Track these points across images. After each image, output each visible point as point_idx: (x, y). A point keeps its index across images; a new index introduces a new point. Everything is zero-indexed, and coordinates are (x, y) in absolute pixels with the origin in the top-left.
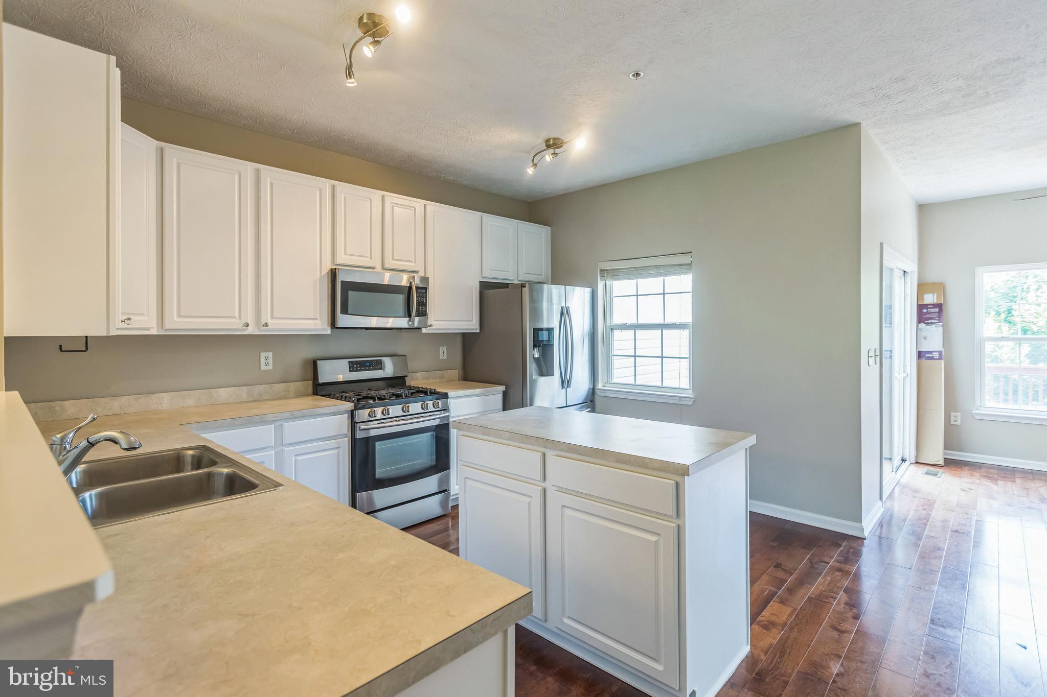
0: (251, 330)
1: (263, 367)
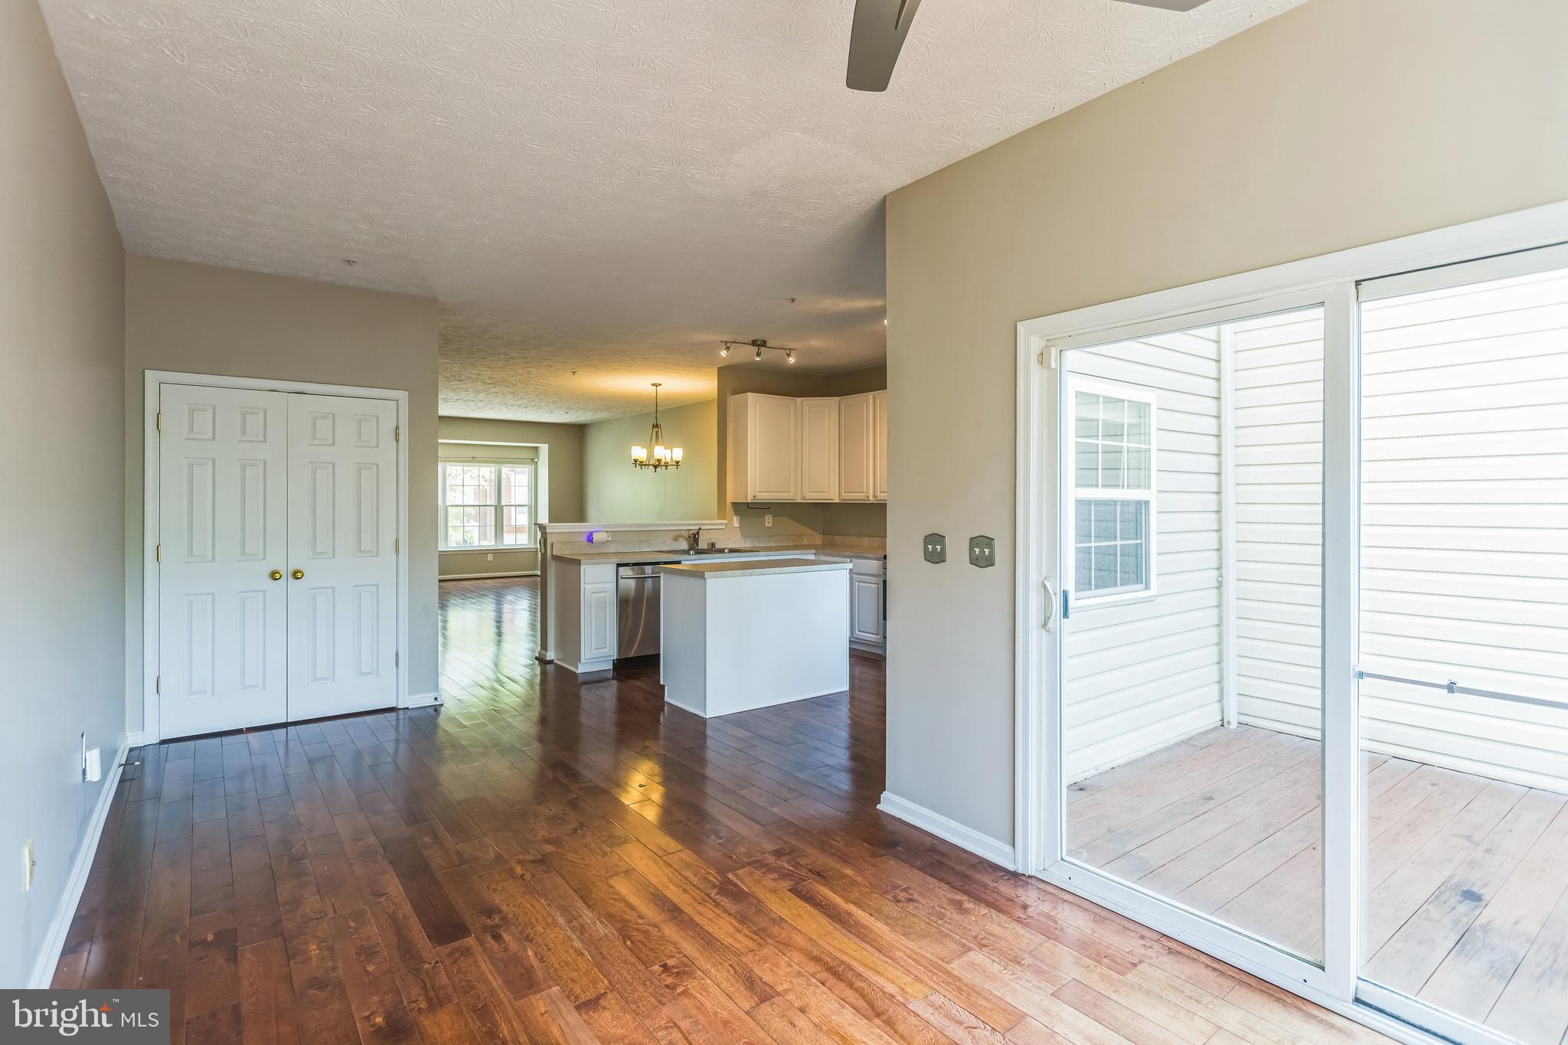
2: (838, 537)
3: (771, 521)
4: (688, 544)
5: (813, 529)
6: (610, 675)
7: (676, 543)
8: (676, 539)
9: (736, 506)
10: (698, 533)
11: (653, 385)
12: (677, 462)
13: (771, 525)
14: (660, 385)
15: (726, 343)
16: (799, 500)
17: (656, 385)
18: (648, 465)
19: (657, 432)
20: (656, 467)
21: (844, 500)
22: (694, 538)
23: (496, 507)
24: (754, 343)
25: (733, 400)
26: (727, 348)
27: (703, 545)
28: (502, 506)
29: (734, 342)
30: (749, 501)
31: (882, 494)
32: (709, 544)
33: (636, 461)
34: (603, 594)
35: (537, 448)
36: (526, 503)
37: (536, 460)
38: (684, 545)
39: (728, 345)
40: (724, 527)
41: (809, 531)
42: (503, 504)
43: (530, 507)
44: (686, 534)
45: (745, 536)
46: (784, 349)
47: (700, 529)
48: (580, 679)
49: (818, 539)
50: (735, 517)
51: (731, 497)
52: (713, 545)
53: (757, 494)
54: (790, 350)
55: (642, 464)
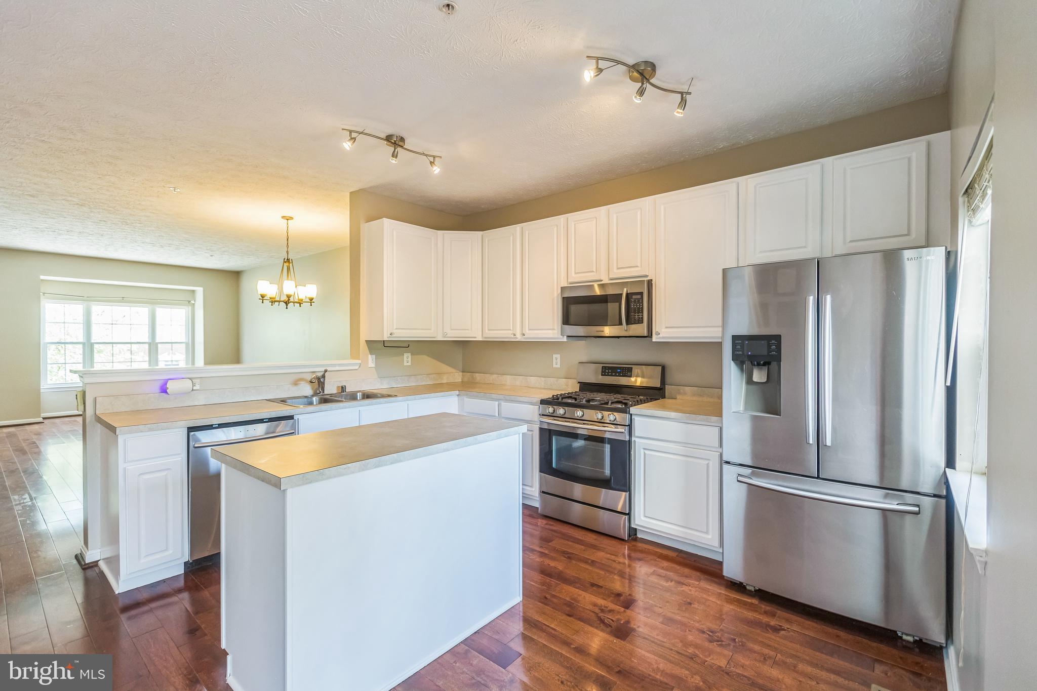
0: (519, 338)
1: (555, 366)
2: (477, 374)
3: (410, 359)
4: (312, 389)
5: (454, 367)
6: (181, 583)
7: (295, 388)
8: (296, 383)
9: (372, 345)
10: (324, 376)
11: (283, 217)
12: (311, 299)
13: (409, 364)
14: (292, 218)
15: (351, 132)
16: (440, 338)
17: (288, 219)
18: (279, 302)
19: (288, 269)
20: (287, 303)
21: (486, 338)
22: (320, 382)
23: (150, 344)
24: (388, 138)
25: (368, 228)
26: (352, 139)
27: (330, 388)
28: (157, 344)
29: (362, 133)
30: (385, 339)
31: (531, 332)
32: (338, 387)
33: (263, 296)
34: (164, 473)
35: (193, 291)
36: (184, 341)
37: (193, 302)
38: (307, 390)
39: (354, 135)
40: (357, 367)
41: (450, 369)
42: (157, 341)
43: (187, 344)
44: (309, 377)
45: (381, 377)
46: (427, 155)
47: (326, 371)
48: (121, 603)
49: (458, 377)
50: (370, 355)
51: (365, 335)
52: (343, 389)
53: (394, 331)
54: (434, 157)
55: (273, 301)
